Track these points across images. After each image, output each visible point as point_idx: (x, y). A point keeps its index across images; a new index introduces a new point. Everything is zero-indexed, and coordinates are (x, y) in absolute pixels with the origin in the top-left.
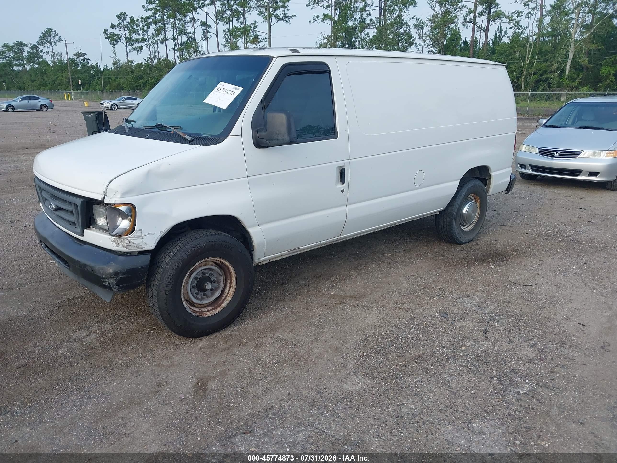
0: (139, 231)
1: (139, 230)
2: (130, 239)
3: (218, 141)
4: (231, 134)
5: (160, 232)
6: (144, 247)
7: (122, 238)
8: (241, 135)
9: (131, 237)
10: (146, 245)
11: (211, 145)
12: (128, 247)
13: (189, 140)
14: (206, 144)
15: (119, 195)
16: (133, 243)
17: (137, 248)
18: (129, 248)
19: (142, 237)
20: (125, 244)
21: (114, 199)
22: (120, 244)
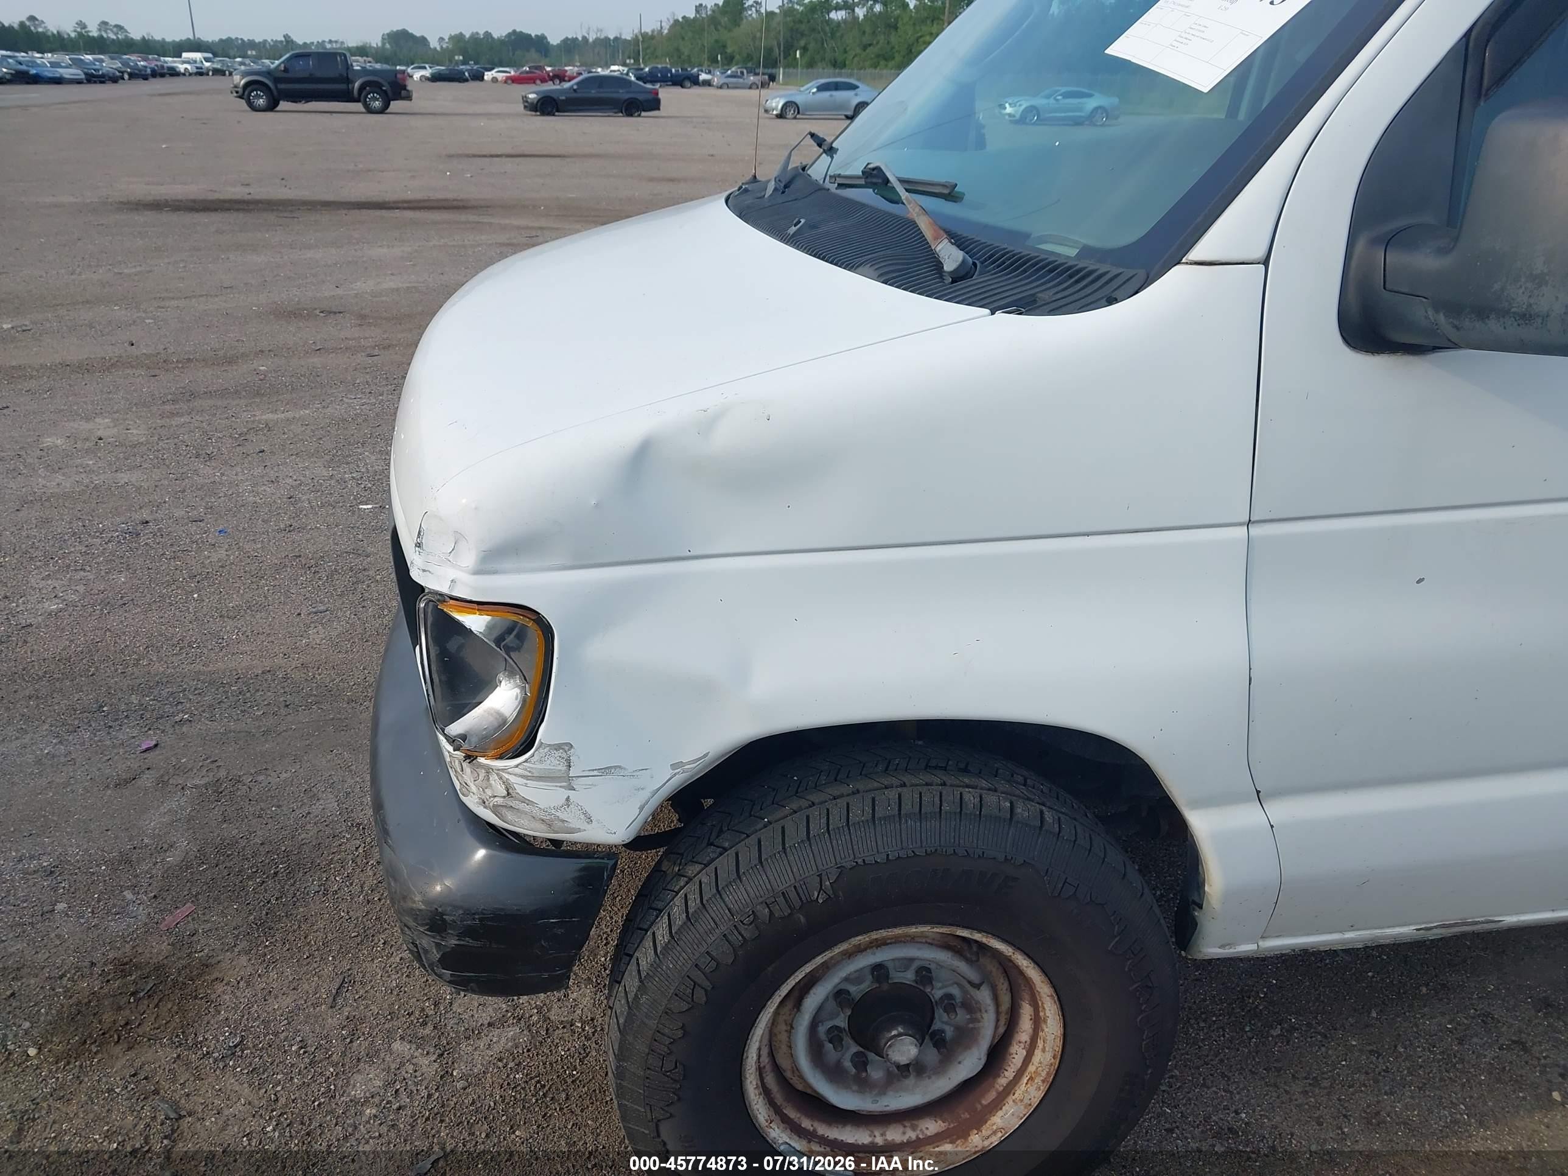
0: (558, 754)
1: (558, 747)
2: (513, 779)
3: (1106, 290)
4: (1195, 254)
5: (674, 766)
6: (579, 830)
7: (481, 766)
8: (1266, 262)
9: (517, 770)
10: (589, 820)
11: (1053, 312)
12: (504, 811)
13: (949, 266)
14: (1026, 306)
15: (469, 558)
16: (524, 800)
17: (544, 827)
18: (509, 816)
19: (567, 781)
20: (489, 792)
21: (452, 573)
22: (474, 788)
